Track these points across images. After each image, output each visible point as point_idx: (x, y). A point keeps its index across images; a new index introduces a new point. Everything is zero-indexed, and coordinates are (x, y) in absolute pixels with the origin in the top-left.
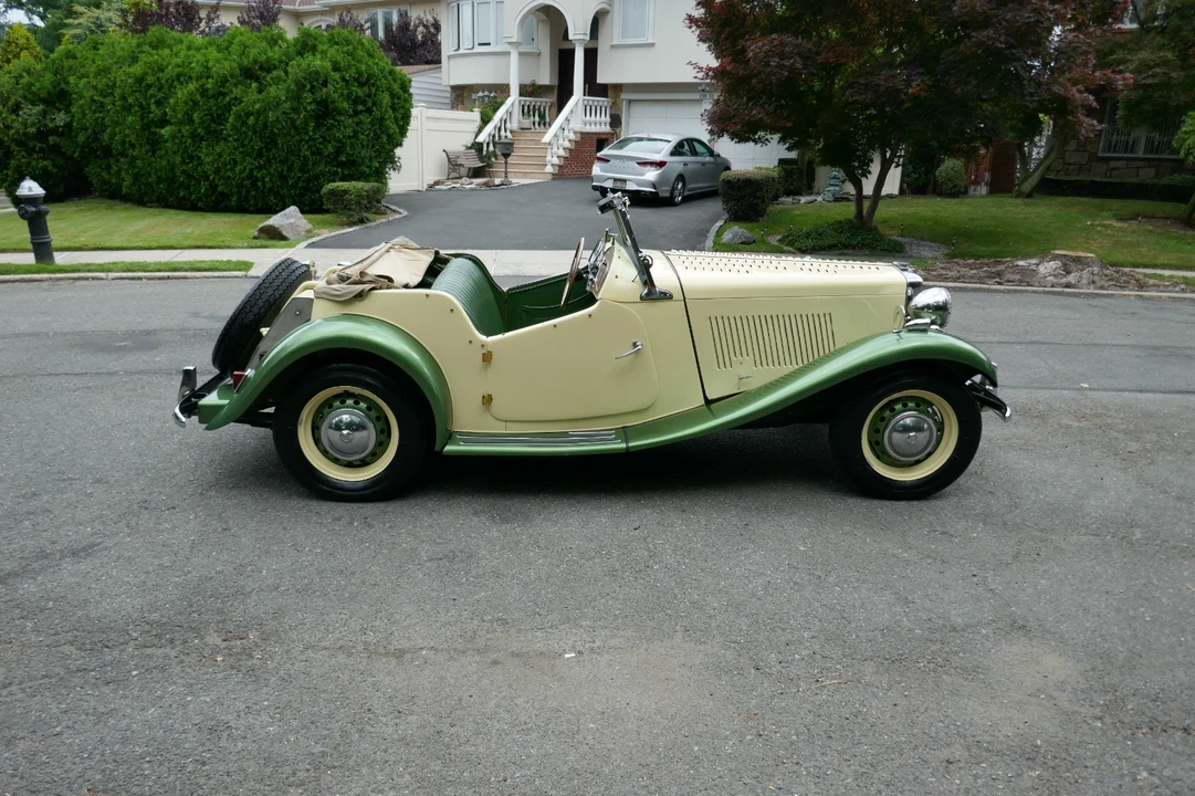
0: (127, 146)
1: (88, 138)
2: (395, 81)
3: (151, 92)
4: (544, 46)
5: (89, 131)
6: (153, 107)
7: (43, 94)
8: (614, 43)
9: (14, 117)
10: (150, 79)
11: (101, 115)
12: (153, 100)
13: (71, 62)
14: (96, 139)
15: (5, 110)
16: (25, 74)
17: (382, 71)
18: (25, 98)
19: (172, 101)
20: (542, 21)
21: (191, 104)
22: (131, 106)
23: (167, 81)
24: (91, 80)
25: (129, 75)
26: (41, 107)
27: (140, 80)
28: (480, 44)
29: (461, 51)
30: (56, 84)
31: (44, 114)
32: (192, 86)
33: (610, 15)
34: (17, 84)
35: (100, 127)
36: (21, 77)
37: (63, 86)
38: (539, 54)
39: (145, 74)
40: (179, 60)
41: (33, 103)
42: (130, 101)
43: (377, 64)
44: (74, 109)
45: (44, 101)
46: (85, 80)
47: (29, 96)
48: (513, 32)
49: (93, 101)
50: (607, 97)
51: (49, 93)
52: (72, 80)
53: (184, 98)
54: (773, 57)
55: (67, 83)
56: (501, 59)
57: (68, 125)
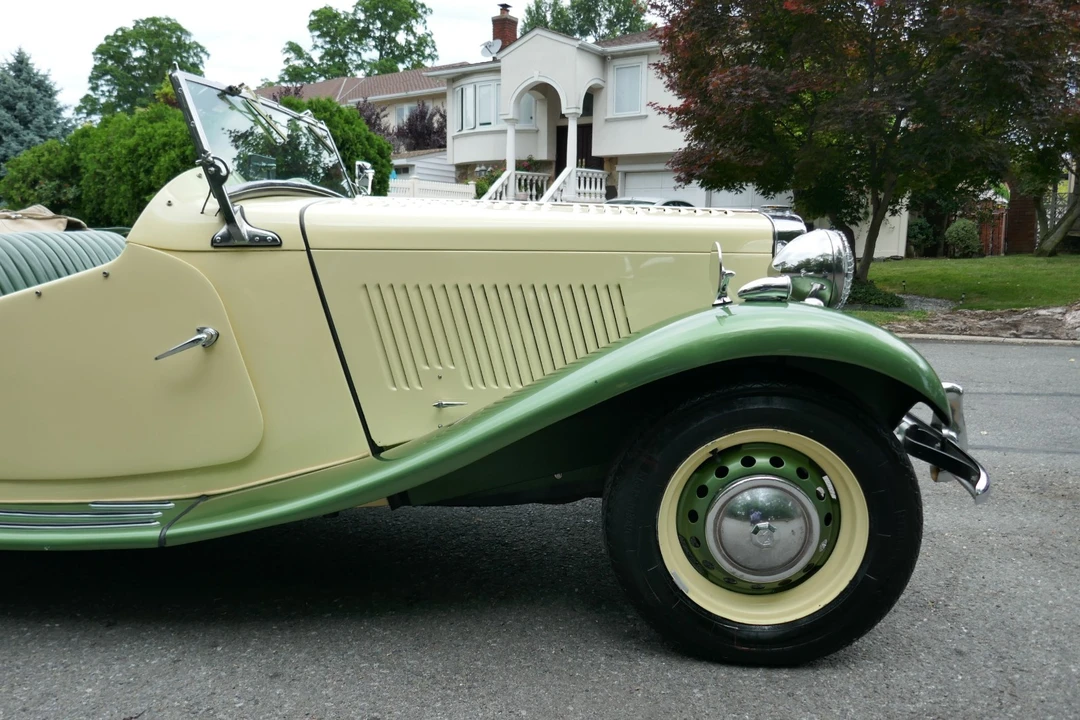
0: (122, 214)
1: (93, 209)
2: (372, 146)
3: (141, 161)
4: (542, 124)
5: (94, 202)
6: (142, 176)
7: (59, 171)
8: (609, 116)
9: (31, 192)
10: (141, 150)
11: (102, 187)
12: (142, 170)
13: (85, 140)
14: (100, 210)
15: (24, 186)
16: (46, 153)
17: (358, 136)
18: (44, 174)
19: (156, 168)
20: (540, 100)
21: (172, 170)
22: (124, 175)
23: (154, 150)
24: (96, 155)
25: (123, 146)
26: (57, 182)
27: (133, 151)
28: (481, 124)
29: (464, 132)
30: (70, 161)
31: (59, 188)
32: (173, 154)
33: (603, 91)
34: (39, 162)
35: (101, 195)
36: (43, 155)
37: (75, 161)
38: (537, 131)
39: (138, 145)
40: (166, 131)
41: (51, 179)
42: (124, 170)
43: (354, 129)
44: (82, 183)
45: (60, 177)
46: (92, 155)
47: (48, 173)
48: (510, 110)
49: (97, 174)
50: (602, 168)
51: (64, 170)
52: (82, 156)
53: (166, 165)
54: (735, 87)
55: (79, 160)
56: (499, 137)
57: (78, 199)
